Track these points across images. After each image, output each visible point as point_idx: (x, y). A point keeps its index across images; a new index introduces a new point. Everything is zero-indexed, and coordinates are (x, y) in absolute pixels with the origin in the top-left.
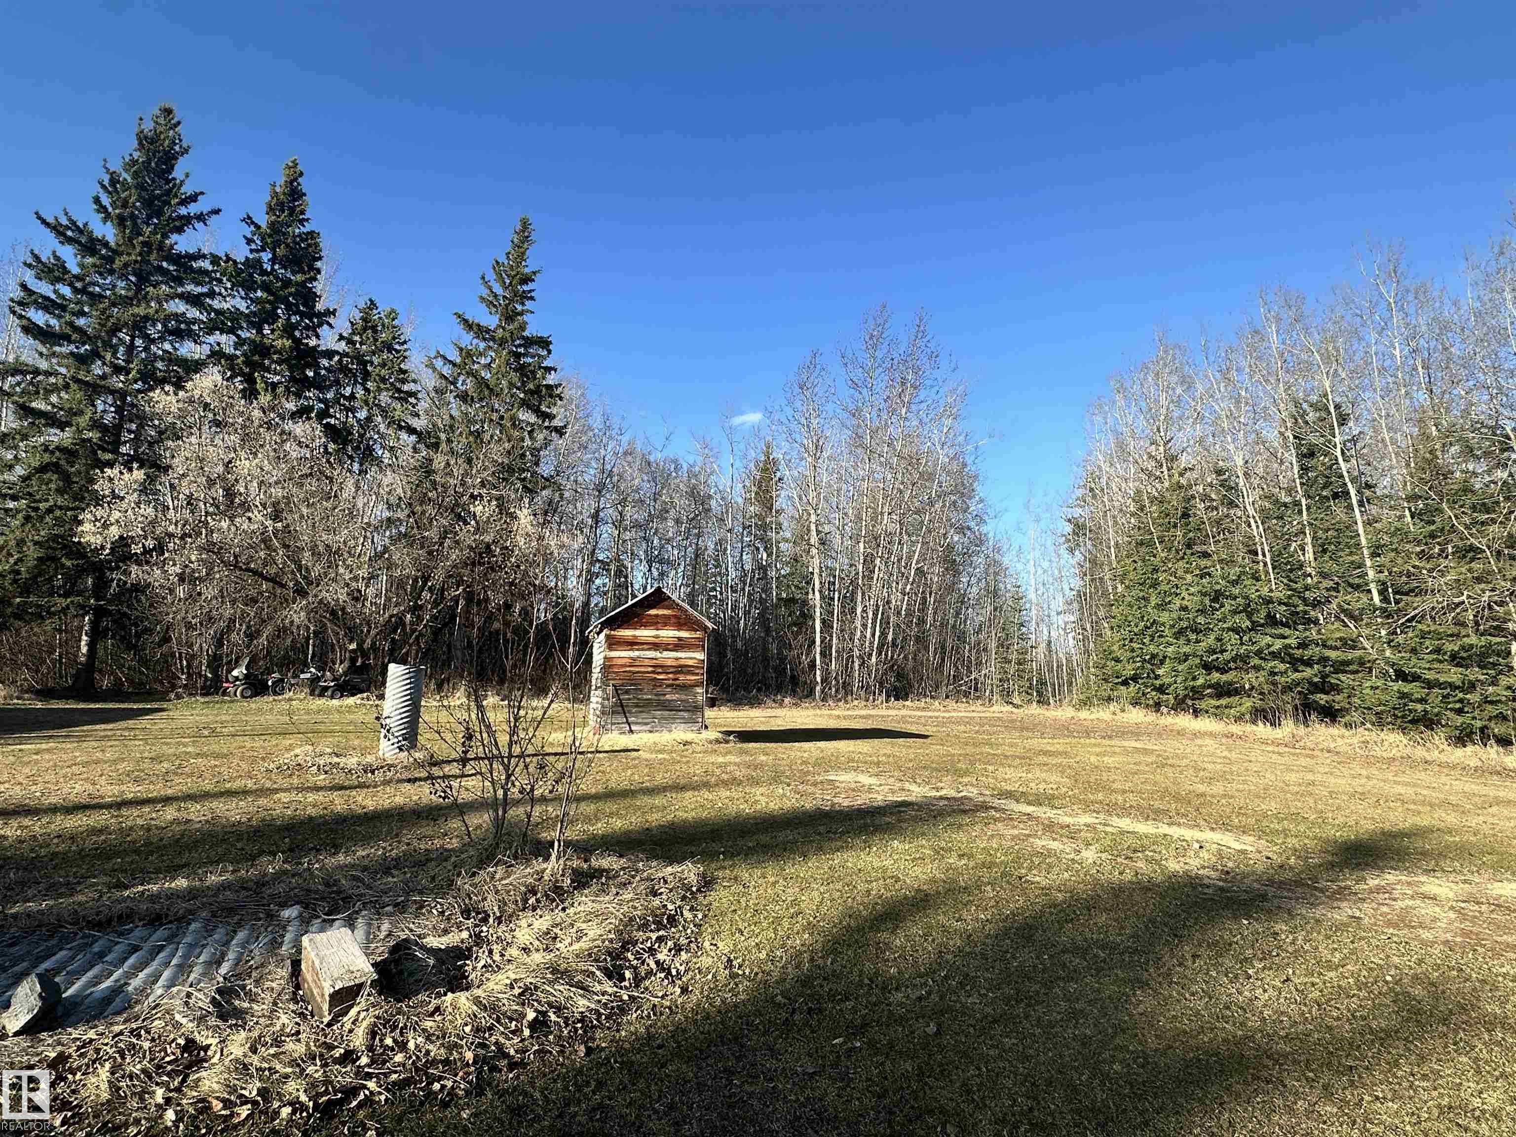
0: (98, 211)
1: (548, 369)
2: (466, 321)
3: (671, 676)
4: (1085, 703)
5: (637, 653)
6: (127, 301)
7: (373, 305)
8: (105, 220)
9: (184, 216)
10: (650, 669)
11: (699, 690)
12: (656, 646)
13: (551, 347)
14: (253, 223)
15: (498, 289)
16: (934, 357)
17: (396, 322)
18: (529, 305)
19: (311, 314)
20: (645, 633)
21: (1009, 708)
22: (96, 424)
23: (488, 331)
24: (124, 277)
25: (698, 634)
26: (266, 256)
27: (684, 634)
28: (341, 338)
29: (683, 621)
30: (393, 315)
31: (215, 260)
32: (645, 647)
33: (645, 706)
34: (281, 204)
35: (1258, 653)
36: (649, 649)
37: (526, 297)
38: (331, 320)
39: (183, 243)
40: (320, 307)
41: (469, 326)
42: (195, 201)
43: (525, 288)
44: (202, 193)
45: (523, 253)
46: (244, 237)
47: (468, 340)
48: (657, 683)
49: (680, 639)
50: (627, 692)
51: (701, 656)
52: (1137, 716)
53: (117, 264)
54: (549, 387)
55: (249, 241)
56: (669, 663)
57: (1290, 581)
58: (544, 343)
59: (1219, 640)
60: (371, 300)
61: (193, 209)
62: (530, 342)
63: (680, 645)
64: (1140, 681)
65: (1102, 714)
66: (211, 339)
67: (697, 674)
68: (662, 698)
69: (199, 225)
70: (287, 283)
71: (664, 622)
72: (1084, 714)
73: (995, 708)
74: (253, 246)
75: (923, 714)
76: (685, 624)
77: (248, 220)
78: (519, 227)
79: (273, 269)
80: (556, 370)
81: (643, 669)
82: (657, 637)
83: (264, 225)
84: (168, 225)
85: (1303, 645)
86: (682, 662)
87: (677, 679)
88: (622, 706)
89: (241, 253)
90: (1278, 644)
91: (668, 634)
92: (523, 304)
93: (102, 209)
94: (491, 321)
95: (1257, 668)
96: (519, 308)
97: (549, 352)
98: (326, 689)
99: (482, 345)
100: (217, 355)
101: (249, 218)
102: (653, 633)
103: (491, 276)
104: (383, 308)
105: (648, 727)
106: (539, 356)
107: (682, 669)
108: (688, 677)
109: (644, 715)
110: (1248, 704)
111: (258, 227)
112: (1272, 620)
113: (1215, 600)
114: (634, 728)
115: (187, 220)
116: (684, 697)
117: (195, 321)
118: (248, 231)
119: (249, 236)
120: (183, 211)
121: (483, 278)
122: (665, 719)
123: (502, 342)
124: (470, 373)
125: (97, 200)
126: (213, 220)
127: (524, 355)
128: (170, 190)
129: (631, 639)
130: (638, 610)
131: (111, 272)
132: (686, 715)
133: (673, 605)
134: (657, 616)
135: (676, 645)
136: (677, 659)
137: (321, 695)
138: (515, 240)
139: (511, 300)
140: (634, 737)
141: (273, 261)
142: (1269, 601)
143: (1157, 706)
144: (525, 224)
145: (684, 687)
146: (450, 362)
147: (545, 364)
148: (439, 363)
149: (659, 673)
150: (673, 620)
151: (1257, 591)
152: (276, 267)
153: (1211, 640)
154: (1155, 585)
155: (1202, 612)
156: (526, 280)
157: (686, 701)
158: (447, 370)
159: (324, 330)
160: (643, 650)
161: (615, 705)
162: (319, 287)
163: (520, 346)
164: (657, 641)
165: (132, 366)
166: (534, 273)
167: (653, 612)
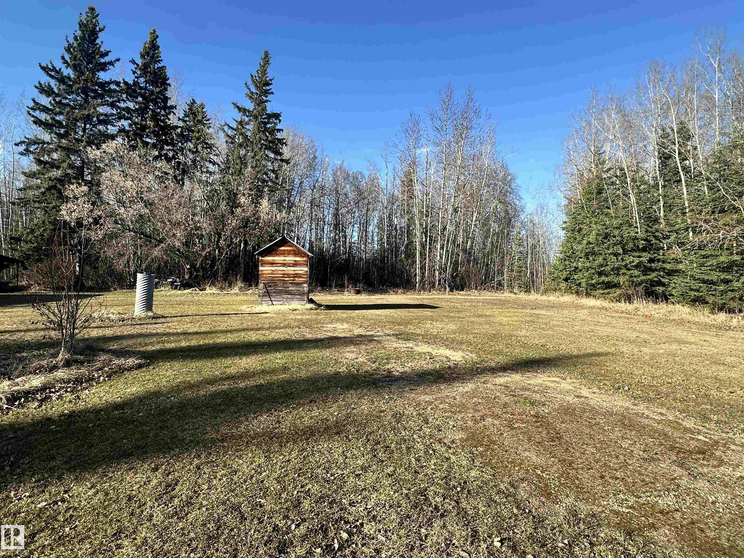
0: (64, 63)
1: (279, 130)
2: (238, 107)
3: (292, 279)
4: (546, 291)
5: (275, 268)
6: (82, 107)
7: (194, 102)
8: (67, 67)
9: (103, 63)
10: (281, 276)
11: (306, 285)
12: (284, 265)
13: (280, 118)
14: (135, 63)
15: (254, 90)
16: (477, 113)
17: (204, 110)
18: (270, 97)
19: (165, 107)
20: (278, 259)
21: (512, 295)
22: (71, 166)
23: (249, 111)
24: (78, 95)
25: (305, 259)
26: (142, 80)
27: (298, 259)
28: (179, 119)
29: (297, 253)
30: (202, 106)
31: (118, 84)
32: (279, 265)
33: (280, 293)
34: (148, 54)
35: (626, 266)
36: (281, 266)
37: (266, 93)
38: (174, 111)
39: (103, 76)
40: (169, 104)
41: (239, 109)
42: (107, 56)
43: (268, 88)
44: (110, 51)
45: (266, 70)
46: (132, 70)
47: (239, 116)
48: (284, 282)
49: (295, 261)
50: (270, 286)
51: (306, 269)
52: (568, 298)
53: (74, 88)
54: (279, 140)
55: (134, 73)
56: (291, 272)
57: (649, 227)
58: (277, 116)
59: (605, 259)
60: (193, 99)
61: (107, 59)
62: (270, 116)
63: (296, 264)
64: (569, 281)
65: (552, 298)
66: (120, 124)
67: (304, 278)
68: (287, 289)
69: (111, 67)
70: (152, 93)
71: (289, 253)
72: (544, 298)
73: (505, 294)
74: (136, 75)
75: (469, 297)
76: (298, 254)
77: (133, 62)
78: (263, 56)
79: (146, 87)
80: (282, 131)
81: (278, 276)
82: (284, 260)
83: (140, 64)
84: (95, 68)
85: (651, 261)
86: (296, 272)
87: (294, 280)
88: (268, 292)
89: (130, 79)
90: (637, 261)
91: (290, 259)
92: (266, 97)
93: (65, 62)
94: (250, 106)
95: (624, 274)
96: (264, 98)
97: (280, 121)
98: (177, 286)
99: (247, 119)
100: (122, 130)
101: (134, 61)
102: (283, 258)
103: (250, 83)
104: (199, 102)
105: (280, 303)
106: (275, 123)
107: (297, 275)
108: (300, 279)
109: (279, 297)
110: (619, 292)
111: (138, 65)
112: (636, 249)
113: (605, 238)
114: (274, 303)
115: (105, 64)
116: (298, 289)
117: (112, 115)
118: (133, 67)
119: (134, 70)
120: (102, 60)
121: (246, 84)
122: (289, 299)
123: (256, 117)
124: (241, 134)
125: (63, 58)
126: (117, 64)
127: (268, 123)
128: (95, 51)
129: (272, 261)
130: (275, 248)
131: (72, 93)
132: (299, 297)
133: (292, 245)
134: (284, 250)
135: (294, 264)
136: (294, 271)
137: (176, 288)
138: (262, 64)
139: (260, 96)
140: (275, 307)
141: (146, 82)
142: (636, 238)
143: (577, 293)
144: (267, 54)
145: (298, 284)
146: (232, 128)
147: (277, 127)
148: (226, 128)
149: (285, 277)
150: (292, 252)
151: (629, 233)
152: (148, 85)
153: (600, 260)
154: (580, 230)
155: (598, 245)
156: (267, 84)
157: (299, 290)
158: (230, 132)
159: (171, 116)
160: (278, 266)
161: (265, 292)
162: (168, 94)
163: (265, 118)
164: (284, 262)
165: (83, 139)
166: (271, 80)
167: (282, 248)
